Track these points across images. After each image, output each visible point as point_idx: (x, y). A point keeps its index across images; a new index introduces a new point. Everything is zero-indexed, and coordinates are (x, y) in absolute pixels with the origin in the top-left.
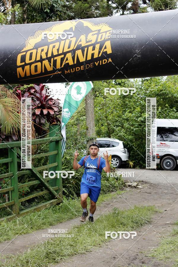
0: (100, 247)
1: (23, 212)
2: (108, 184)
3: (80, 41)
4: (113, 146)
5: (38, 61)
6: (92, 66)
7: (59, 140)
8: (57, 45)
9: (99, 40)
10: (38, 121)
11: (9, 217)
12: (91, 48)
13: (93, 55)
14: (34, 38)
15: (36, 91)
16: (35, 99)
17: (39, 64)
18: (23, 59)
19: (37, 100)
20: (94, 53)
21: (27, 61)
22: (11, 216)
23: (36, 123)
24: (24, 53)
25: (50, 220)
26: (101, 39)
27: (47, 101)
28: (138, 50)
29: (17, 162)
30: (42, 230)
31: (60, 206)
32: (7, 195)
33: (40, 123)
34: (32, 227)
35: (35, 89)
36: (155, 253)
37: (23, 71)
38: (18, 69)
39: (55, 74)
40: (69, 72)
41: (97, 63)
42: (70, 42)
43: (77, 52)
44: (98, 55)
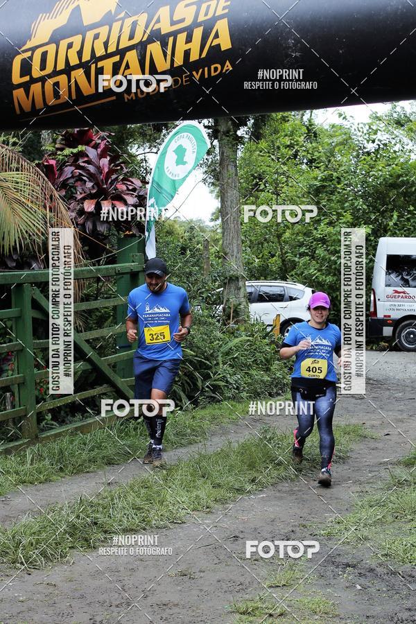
0: (208, 512)
1: (48, 434)
2: (266, 378)
3: (158, 21)
4: (291, 299)
5: (61, 72)
6: (186, 81)
7: (139, 272)
8: (104, 31)
9: (201, 18)
10: (91, 227)
11: (12, 445)
12: (182, 38)
13: (187, 53)
14: (52, 18)
15: (89, 162)
16: (84, 178)
17: (62, 79)
18: (26, 68)
19: (90, 181)
20: (190, 49)
21: (36, 72)
22: (17, 444)
23: (86, 233)
24: (29, 54)
25: (110, 451)
26: (206, 14)
27: (112, 181)
28: (294, 39)
29: (33, 318)
30: (85, 475)
31: (139, 423)
32: (8, 394)
33: (95, 232)
34: (61, 468)
35: (87, 156)
36: (337, 527)
37: (28, 97)
38: (15, 93)
39: (102, 103)
40: (134, 98)
41: (197, 74)
42: (135, 24)
43: (150, 47)
44: (200, 55)
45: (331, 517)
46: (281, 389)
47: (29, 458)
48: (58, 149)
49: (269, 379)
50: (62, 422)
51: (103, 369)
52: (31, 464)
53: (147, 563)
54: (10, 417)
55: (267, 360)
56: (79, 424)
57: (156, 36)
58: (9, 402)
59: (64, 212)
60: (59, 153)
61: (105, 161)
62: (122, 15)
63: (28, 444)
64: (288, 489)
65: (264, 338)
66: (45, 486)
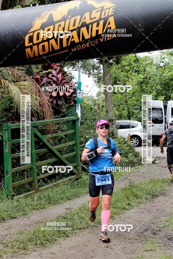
0: (113, 219)
1: (42, 188)
2: (127, 160)
3: (85, 18)
4: (133, 127)
5: (45, 41)
6: (97, 43)
7: (76, 120)
8: (62, 23)
9: (103, 17)
10: (55, 102)
11: (28, 193)
12: (95, 25)
13: (97, 31)
14: (41, 19)
15: (53, 76)
16: (52, 83)
17: (46, 44)
18: (31, 39)
19: (54, 84)
20: (98, 29)
21: (35, 41)
22: (30, 193)
23: (53, 105)
24: (32, 34)
25: (68, 194)
26: (105, 15)
27: (63, 83)
28: (141, 24)
29: (35, 141)
30: (59, 205)
31: (78, 182)
32: (25, 172)
33: (57, 104)
34: (49, 202)
35: (52, 74)
36: (167, 223)
37: (32, 51)
38: (26, 50)
39: (62, 53)
40: (76, 50)
41: (102, 39)
42: (75, 20)
43: (82, 29)
44: (103, 32)
45: (164, 219)
46: (133, 164)
47: (36, 198)
48: (40, 71)
49: (128, 161)
50: (46, 183)
51: (63, 160)
52: (37, 201)
53: (91, 242)
54: (27, 182)
55: (126, 153)
56: (54, 183)
57: (84, 25)
58: (26, 176)
59: (45, 97)
60: (40, 73)
61: (60, 76)
62: (70, 17)
63: (35, 193)
64: (143, 207)
65: (124, 144)
66: (44, 210)
